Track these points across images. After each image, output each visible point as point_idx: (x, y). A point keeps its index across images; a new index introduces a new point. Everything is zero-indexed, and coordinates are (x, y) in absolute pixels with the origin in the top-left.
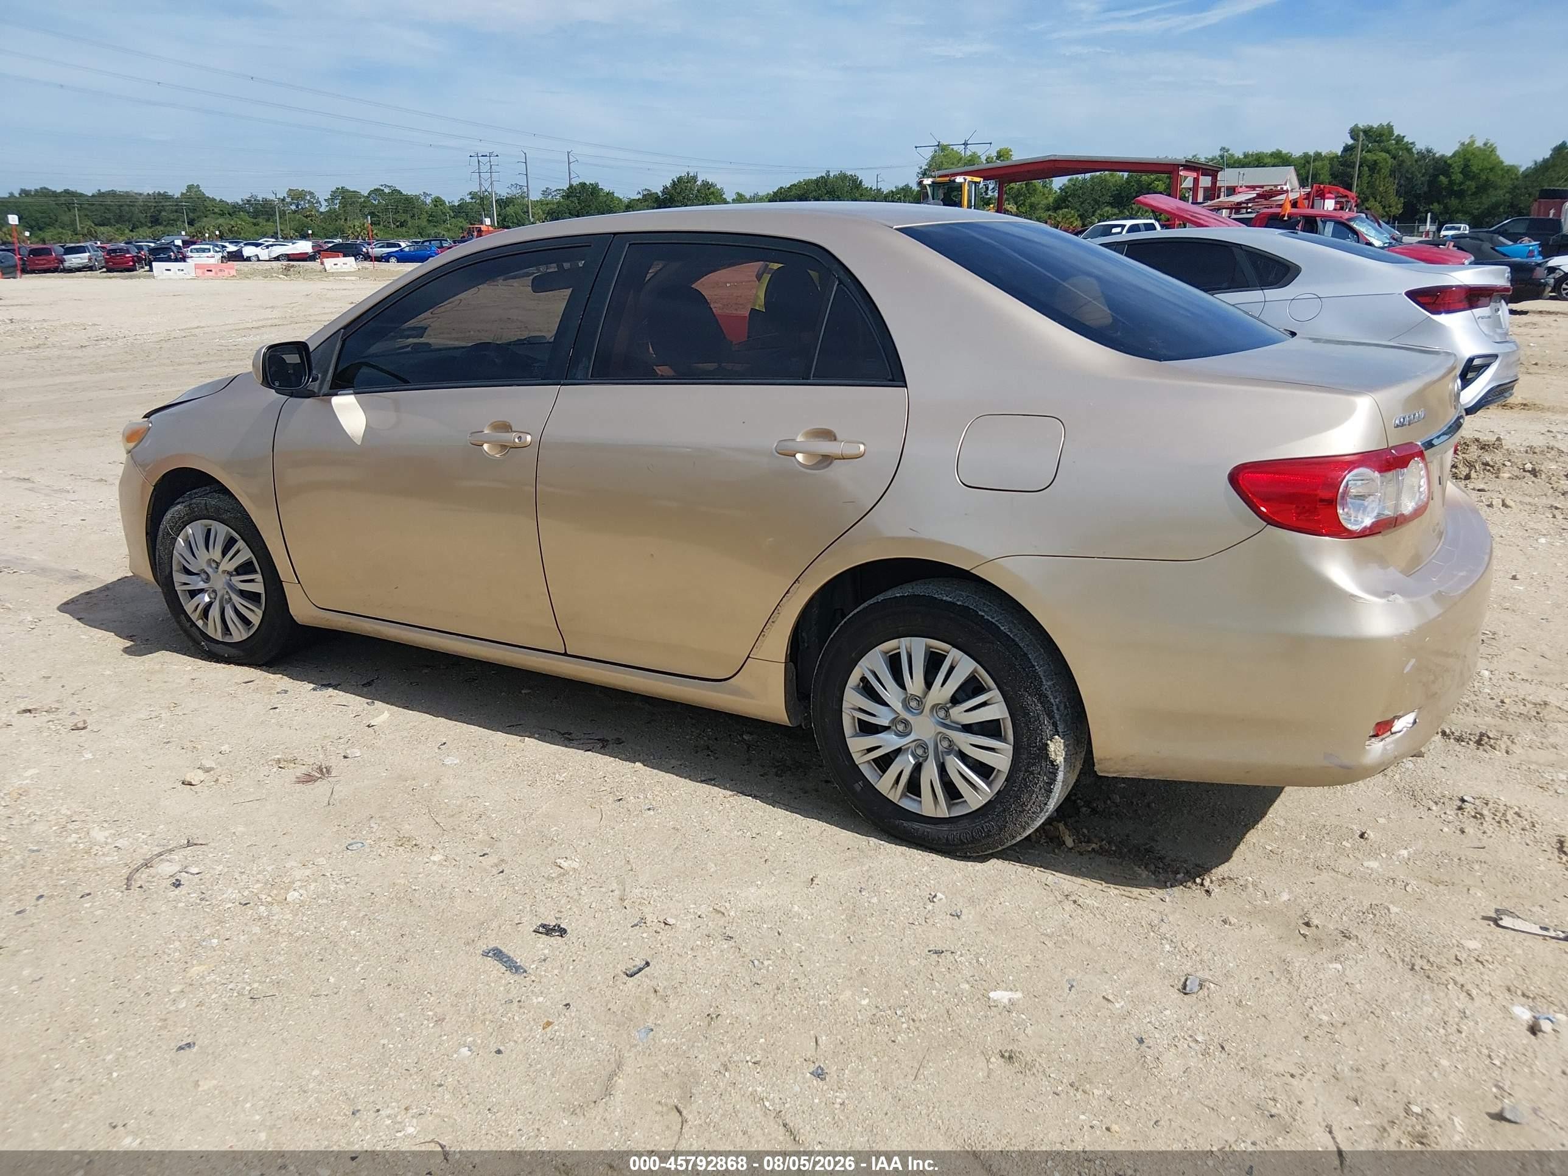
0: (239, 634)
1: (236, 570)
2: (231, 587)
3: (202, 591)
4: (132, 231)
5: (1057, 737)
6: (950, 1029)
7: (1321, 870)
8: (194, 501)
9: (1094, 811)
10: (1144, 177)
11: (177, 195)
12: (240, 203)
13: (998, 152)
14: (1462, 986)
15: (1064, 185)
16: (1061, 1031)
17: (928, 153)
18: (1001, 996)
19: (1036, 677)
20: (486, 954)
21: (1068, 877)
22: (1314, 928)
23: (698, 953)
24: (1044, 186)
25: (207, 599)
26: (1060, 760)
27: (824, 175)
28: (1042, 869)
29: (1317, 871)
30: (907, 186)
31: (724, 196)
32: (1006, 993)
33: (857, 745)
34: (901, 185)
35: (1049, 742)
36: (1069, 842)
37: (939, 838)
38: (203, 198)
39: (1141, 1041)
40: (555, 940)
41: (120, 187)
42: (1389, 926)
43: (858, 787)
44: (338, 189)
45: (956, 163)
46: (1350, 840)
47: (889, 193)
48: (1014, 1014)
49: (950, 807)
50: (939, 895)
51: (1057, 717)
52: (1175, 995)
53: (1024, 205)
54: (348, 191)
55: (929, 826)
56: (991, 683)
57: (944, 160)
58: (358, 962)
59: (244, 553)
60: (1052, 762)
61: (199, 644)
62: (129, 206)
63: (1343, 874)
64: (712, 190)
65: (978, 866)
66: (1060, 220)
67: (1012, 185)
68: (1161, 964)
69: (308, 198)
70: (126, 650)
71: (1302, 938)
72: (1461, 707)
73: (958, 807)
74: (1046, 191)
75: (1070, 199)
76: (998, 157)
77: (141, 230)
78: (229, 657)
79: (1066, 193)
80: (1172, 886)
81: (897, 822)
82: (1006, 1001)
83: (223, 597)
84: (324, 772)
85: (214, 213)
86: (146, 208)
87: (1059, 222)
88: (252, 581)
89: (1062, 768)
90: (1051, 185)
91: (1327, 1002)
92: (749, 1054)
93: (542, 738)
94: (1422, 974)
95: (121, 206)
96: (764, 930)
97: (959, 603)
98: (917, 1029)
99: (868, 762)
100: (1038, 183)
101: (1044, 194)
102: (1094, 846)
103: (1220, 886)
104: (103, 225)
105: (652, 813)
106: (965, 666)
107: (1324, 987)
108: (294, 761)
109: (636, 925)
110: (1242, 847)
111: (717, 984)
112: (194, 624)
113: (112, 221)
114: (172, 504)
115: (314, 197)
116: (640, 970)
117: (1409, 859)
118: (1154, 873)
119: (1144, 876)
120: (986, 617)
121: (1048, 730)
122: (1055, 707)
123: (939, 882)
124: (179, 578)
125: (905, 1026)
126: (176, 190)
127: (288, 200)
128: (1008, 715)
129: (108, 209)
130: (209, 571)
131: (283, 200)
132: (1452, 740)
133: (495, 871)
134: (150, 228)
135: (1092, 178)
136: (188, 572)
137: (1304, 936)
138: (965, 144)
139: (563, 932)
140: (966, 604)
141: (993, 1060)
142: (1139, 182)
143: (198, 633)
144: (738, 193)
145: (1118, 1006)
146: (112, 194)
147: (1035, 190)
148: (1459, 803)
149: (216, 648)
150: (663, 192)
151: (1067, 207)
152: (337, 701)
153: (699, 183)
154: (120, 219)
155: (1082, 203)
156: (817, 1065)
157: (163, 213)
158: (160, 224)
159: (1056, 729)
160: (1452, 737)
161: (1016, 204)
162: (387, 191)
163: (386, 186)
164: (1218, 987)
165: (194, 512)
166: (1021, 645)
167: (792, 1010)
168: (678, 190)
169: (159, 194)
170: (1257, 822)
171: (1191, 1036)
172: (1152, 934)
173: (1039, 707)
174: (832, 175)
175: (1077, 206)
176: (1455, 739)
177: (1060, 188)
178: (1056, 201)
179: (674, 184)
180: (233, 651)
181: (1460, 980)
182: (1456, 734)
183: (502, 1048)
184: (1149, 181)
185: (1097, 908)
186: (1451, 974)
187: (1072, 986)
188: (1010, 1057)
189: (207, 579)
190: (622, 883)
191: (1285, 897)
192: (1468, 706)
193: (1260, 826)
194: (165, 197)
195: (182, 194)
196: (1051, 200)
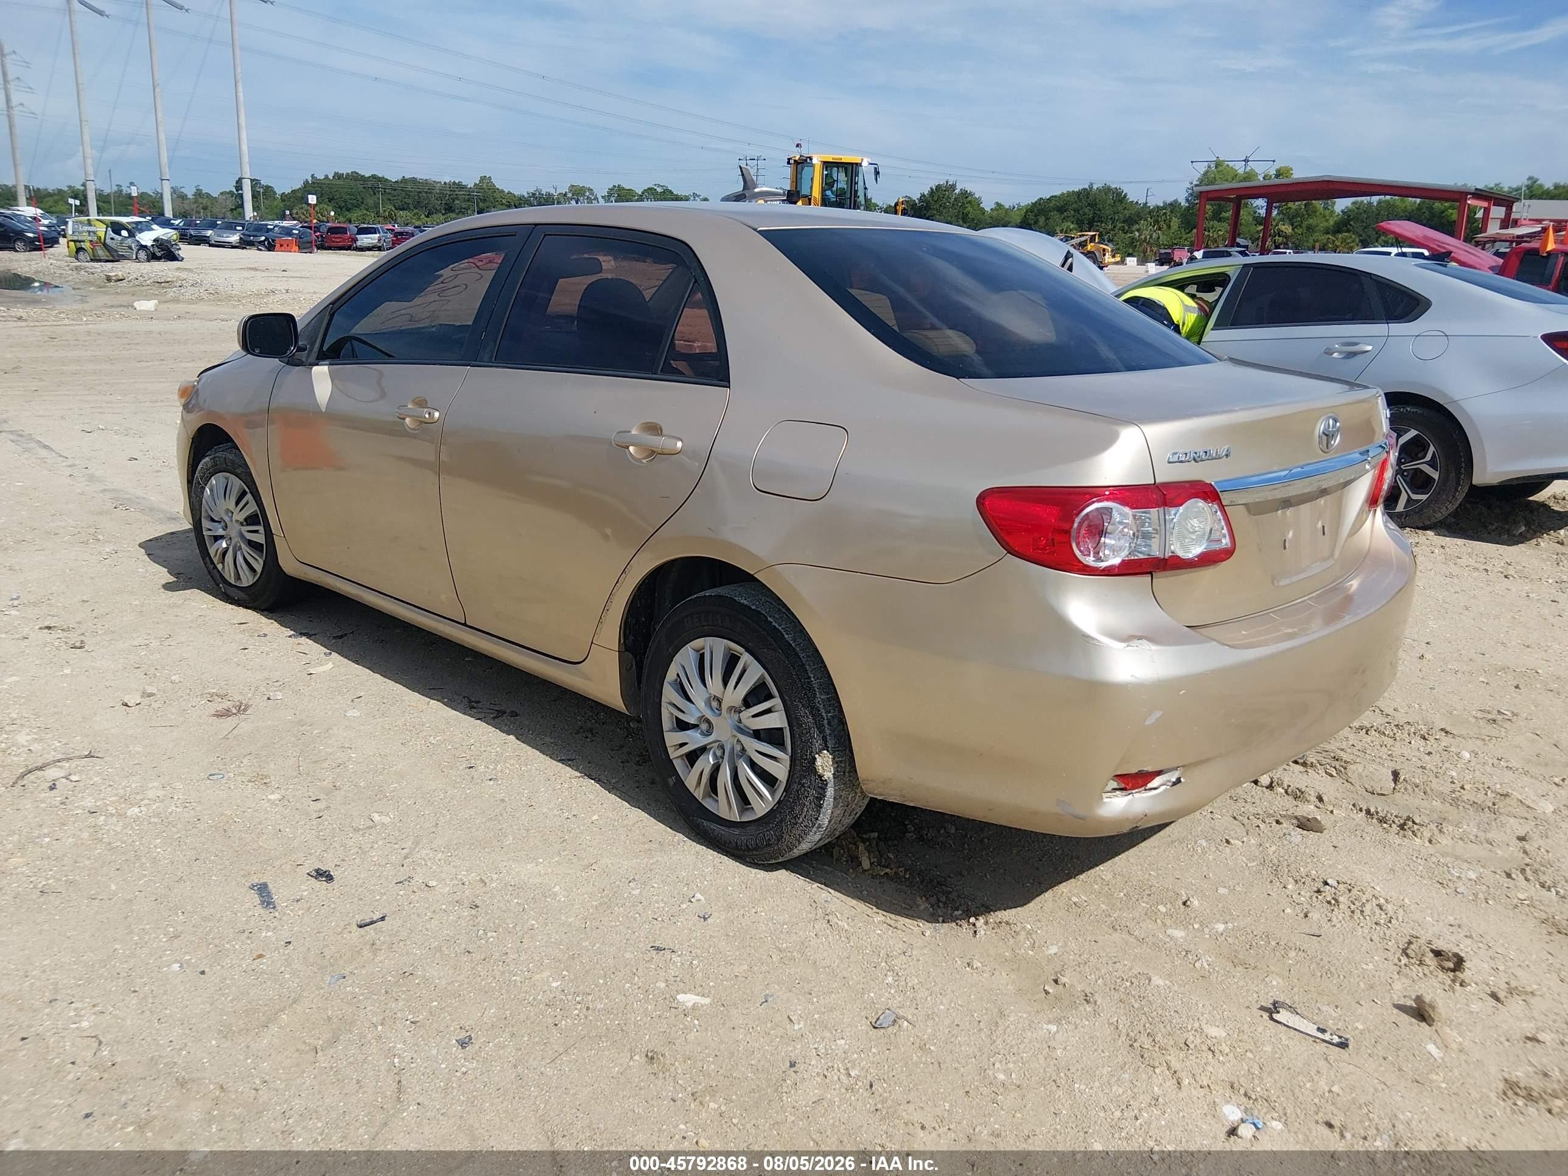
0: (247, 580)
1: (246, 520)
2: (242, 536)
3: (222, 537)
4: (427, 217)
5: (825, 752)
6: (617, 1022)
7: (1116, 930)
8: (217, 455)
9: (921, 838)
10: (1437, 205)
11: (471, 185)
12: (526, 196)
13: (1278, 171)
14: (1175, 1072)
15: (1347, 207)
16: (721, 1042)
17: (1202, 168)
18: (688, 999)
19: (811, 689)
20: (252, 887)
21: (844, 897)
22: (1061, 987)
23: (437, 917)
24: (1326, 208)
25: (224, 545)
26: (828, 774)
27: (1087, 187)
28: (823, 886)
29: (1110, 931)
30: (1176, 201)
31: (981, 205)
32: (695, 997)
33: (672, 738)
34: (1169, 200)
35: (817, 756)
36: (866, 864)
37: (730, 842)
38: (495, 190)
39: (793, 1065)
40: (321, 885)
41: (421, 176)
42: (1140, 997)
43: (671, 781)
44: (615, 186)
45: (1230, 179)
46: (1169, 906)
47: (1154, 208)
48: (689, 1019)
49: (742, 812)
50: (698, 896)
51: (828, 732)
52: (864, 1026)
53: (1301, 227)
54: (623, 189)
55: (723, 828)
56: (774, 691)
57: (1218, 176)
58: (145, 876)
59: (252, 508)
60: (820, 777)
61: (218, 585)
62: (426, 192)
63: (1136, 938)
64: (969, 198)
65: (761, 874)
66: (1338, 244)
67: (1290, 204)
68: (872, 995)
69: (587, 194)
70: (168, 587)
71: (1044, 994)
72: (1409, 787)
73: (748, 813)
74: (1327, 213)
75: (1351, 223)
76: (1277, 176)
77: (435, 216)
78: (238, 600)
79: (1349, 216)
80: (943, 922)
81: (699, 820)
82: (690, 1005)
83: (236, 545)
84: (242, 709)
85: (502, 204)
86: (442, 195)
87: (1338, 247)
88: (256, 531)
89: (831, 784)
90: (1333, 207)
91: (1014, 1062)
92: (414, 1013)
93: (451, 704)
94: (1139, 1052)
95: (420, 192)
96: (513, 904)
97: (753, 607)
98: (586, 1017)
99: (681, 756)
100: (1318, 204)
101: (1325, 217)
102: (888, 870)
103: (993, 929)
104: (403, 209)
105: (492, 783)
106: (755, 672)
107: (1022, 1047)
108: (222, 697)
109: (400, 882)
110: (1048, 894)
111: (433, 946)
112: (215, 567)
113: (411, 206)
114: (204, 456)
115: (592, 194)
116: (372, 923)
117: (1222, 934)
118: (932, 906)
119: (922, 907)
120: (774, 624)
121: (818, 743)
122: (826, 722)
123: (712, 884)
124: (206, 524)
125: (576, 1012)
126: (470, 181)
127: (570, 195)
128: (787, 725)
129: (408, 194)
130: (227, 519)
131: (565, 195)
132: (1375, 821)
133: (315, 815)
134: (443, 214)
135: (1379, 202)
136: (213, 520)
137: (1047, 993)
138: (1246, 161)
139: (329, 878)
140: (759, 609)
141: (637, 1058)
142: (1430, 209)
143: (218, 576)
144: (997, 204)
145: (796, 1027)
146: (414, 180)
147: (1315, 212)
148: (1320, 885)
149: (232, 592)
150: (920, 200)
151: (1348, 231)
152: (302, 648)
153: (957, 191)
154: (418, 205)
155: (1366, 227)
156: (468, 1034)
157: (456, 202)
158: (453, 211)
159: (826, 744)
160: (1376, 817)
161: (1292, 225)
162: (659, 190)
163: (659, 186)
164: (911, 1027)
165: (217, 465)
166: (801, 655)
167: (483, 980)
168: (935, 198)
169: (454, 183)
170: (1082, 872)
171: (847, 1069)
172: (883, 964)
173: (811, 719)
174: (1095, 187)
175: (1360, 230)
176: (1377, 819)
177: (1342, 211)
178: (1336, 223)
179: (932, 192)
180: (242, 595)
181: (1175, 1065)
182: (1381, 814)
183: (207, 970)
184: (1443, 208)
185: (846, 931)
186: (1169, 1058)
187: (766, 1001)
188: (652, 1058)
189: (225, 528)
190: (417, 843)
191: (1053, 950)
192: (1417, 787)
193: (1082, 877)
194: (459, 186)
195: (475, 184)
196: (1332, 222)
